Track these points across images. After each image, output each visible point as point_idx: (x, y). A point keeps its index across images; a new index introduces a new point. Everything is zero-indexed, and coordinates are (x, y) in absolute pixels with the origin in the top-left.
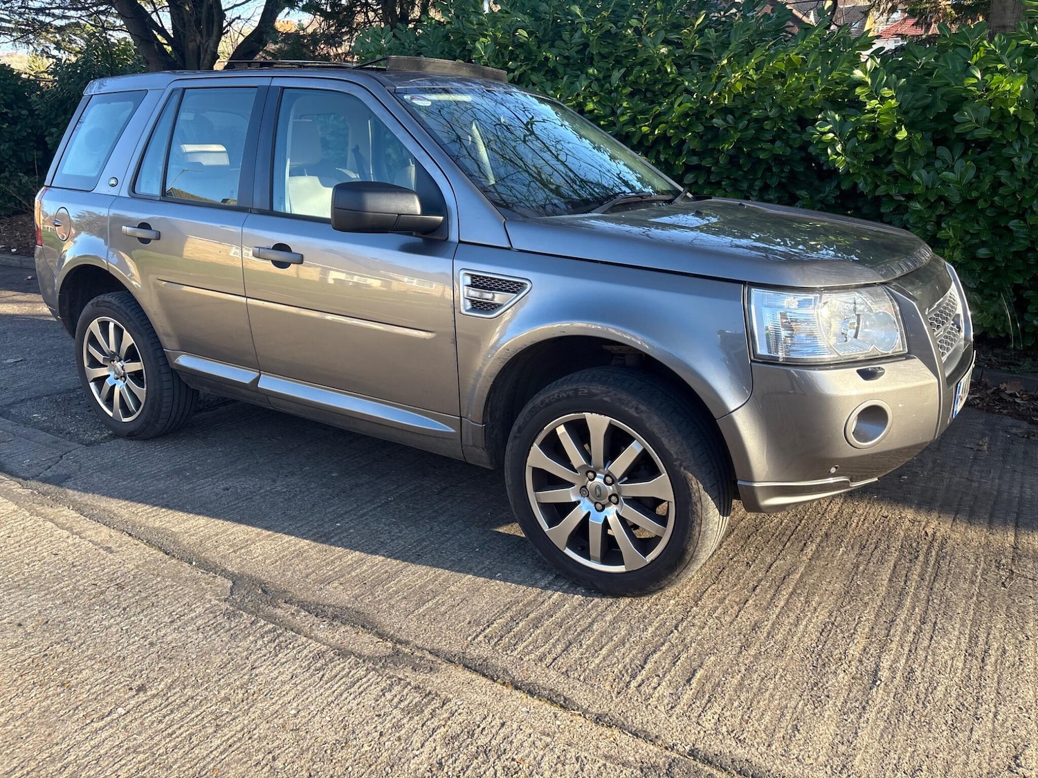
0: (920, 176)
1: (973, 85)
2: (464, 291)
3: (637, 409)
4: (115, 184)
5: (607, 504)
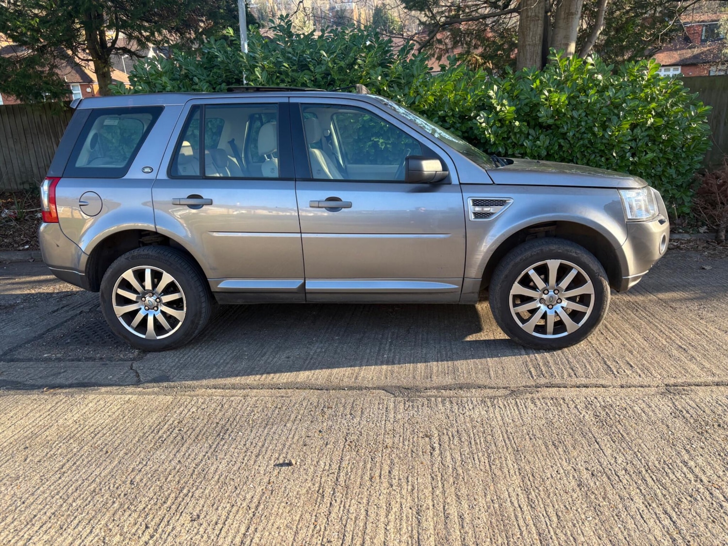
0: (526, 143)
1: (543, 99)
2: (471, 209)
3: (576, 253)
4: (150, 171)
5: (555, 304)
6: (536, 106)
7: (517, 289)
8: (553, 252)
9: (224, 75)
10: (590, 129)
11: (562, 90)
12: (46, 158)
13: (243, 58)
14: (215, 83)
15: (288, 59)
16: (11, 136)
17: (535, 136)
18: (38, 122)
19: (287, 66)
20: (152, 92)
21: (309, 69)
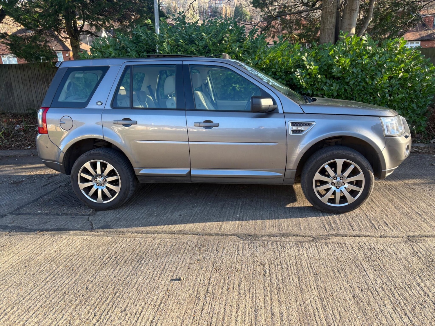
2: (290, 128)
3: (353, 155)
4: (101, 104)
5: (341, 186)
6: (331, 66)
7: (318, 176)
8: (340, 154)
9: (145, 47)
10: (364, 79)
11: (347, 56)
12: (42, 95)
13: (157, 37)
14: (140, 52)
15: (183, 38)
16: (21, 82)
17: (330, 84)
18: (37, 74)
19: (182, 42)
20: (104, 57)
21: (195, 44)
